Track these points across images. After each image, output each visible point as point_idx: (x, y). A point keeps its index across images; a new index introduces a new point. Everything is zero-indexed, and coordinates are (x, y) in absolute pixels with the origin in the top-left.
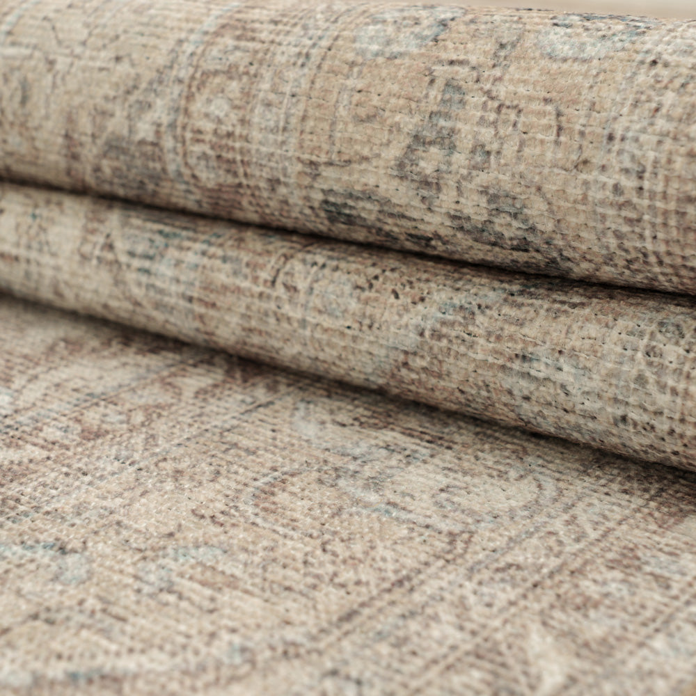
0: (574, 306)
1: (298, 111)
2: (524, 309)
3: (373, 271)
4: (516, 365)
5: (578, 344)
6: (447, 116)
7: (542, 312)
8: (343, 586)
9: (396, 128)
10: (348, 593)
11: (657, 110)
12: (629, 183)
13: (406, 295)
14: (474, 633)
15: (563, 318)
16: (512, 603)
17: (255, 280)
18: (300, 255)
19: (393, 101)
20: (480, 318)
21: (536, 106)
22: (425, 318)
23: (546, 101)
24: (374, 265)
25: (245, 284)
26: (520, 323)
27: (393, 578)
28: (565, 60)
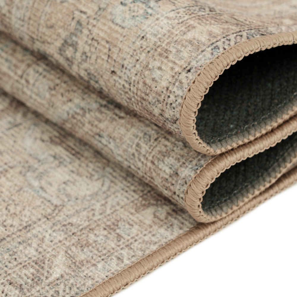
0: (120, 117)
1: (28, 14)
2: (103, 115)
3: (58, 81)
4: (97, 137)
5: (116, 136)
6: (76, 36)
7: (108, 118)
8: (5, 226)
9: (59, 35)
10: (6, 230)
11: (138, 60)
12: (127, 86)
13: (66, 97)
14: (40, 253)
15: (114, 123)
16: (60, 241)
17: (16, 73)
18: (34, 66)
19: (59, 23)
20: (88, 115)
21: (103, 43)
22: (70, 109)
23: (107, 42)
24: (59, 78)
25: (12, 74)
26: (100, 121)
27: (25, 225)
28: (117, 24)
